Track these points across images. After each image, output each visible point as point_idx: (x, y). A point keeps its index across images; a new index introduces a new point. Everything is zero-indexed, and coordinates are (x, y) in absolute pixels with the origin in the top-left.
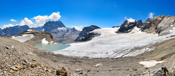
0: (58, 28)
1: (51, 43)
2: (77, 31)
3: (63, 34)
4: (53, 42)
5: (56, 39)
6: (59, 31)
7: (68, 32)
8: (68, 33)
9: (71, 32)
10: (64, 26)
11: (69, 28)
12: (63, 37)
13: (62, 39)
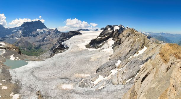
0: (38, 30)
1: (17, 59)
2: (60, 32)
3: (43, 37)
4: (18, 58)
5: (34, 43)
6: (38, 34)
7: (49, 34)
8: (49, 36)
9: (53, 34)
10: (45, 27)
11: (50, 30)
12: (43, 40)
13: (42, 43)
